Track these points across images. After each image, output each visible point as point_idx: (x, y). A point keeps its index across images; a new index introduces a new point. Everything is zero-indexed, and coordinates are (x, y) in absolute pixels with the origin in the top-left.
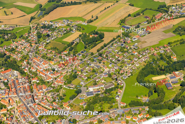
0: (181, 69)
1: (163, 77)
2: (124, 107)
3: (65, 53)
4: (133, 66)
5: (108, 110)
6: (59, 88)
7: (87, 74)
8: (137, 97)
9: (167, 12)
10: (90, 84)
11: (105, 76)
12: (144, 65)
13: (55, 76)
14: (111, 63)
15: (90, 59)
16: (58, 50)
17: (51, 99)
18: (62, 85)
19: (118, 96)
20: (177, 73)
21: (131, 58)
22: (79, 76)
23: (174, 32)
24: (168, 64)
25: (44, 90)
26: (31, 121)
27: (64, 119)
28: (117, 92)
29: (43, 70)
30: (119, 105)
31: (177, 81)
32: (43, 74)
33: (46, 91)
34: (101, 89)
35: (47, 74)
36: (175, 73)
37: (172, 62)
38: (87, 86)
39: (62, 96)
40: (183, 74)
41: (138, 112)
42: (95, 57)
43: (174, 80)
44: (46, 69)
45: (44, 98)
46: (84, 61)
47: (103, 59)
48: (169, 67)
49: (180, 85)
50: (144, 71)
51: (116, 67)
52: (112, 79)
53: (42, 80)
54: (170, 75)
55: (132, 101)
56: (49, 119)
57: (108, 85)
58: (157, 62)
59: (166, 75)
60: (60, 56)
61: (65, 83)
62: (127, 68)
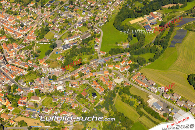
0: (159, 8)
1: (141, 19)
2: (104, 56)
3: (32, 5)
4: (108, 11)
5: (88, 61)
6: (31, 45)
7: (60, 25)
8: (117, 44)
10: (64, 36)
11: (80, 26)
12: (120, 9)
13: (25, 32)
14: (84, 10)
15: (60, 9)
16: (23, 2)
17: (25, 57)
18: (34, 41)
19: (97, 45)
20: (155, 13)
21: (105, 3)
22: (51, 29)
24: (144, 5)
25: (15, 48)
26: (7, 84)
27: (43, 76)
28: (95, 42)
29: (10, 27)
30: (98, 54)
31: (156, 21)
32: (11, 32)
33: (18, 50)
34: (77, 40)
35: (16, 31)
36: (153, 14)
37: (149, 2)
38: (62, 38)
39: (37, 52)
40: (161, 13)
41: (119, 60)
42: (65, 6)
43: (152, 21)
44: (14, 25)
45: (18, 57)
46: (54, 12)
47: (75, 7)
48: (146, 7)
49: (160, 26)
50: (120, 16)
51: (90, 14)
52: (88, 28)
53: (12, 38)
54: (147, 16)
55: (112, 49)
56: (27, 80)
57: (84, 35)
58: (132, 4)
59: (143, 17)
60: (26, 9)
61: (37, 38)
62: (102, 14)
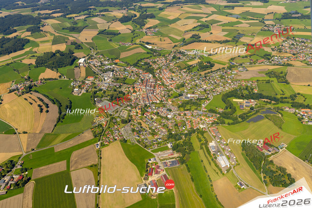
0: (258, 99)
2: (204, 111)
3: (184, 71)
4: (224, 89)
5: (194, 110)
6: (170, 90)
7: (191, 86)
8: (216, 108)
9: (269, 59)
10: (190, 92)
11: (202, 90)
12: (231, 90)
13: (171, 83)
14: (210, 83)
15: (197, 78)
16: (180, 68)
17: (163, 95)
18: (173, 89)
19: (204, 104)
20: (252, 100)
21: (225, 84)
22: (186, 86)
23: (266, 74)
24: (249, 93)
26: (146, 104)
27: (165, 107)
29: (166, 78)
30: (202, 109)
31: (250, 105)
33: (162, 90)
34: (195, 97)
35: (168, 80)
37: (253, 93)
39: (170, 95)
40: (257, 102)
41: (211, 116)
42: (201, 77)
46: (193, 78)
47: (206, 80)
49: (250, 109)
50: (229, 93)
51: (212, 86)
52: (206, 93)
53: (163, 83)
54: (247, 101)
55: (211, 109)
56: (157, 105)
57: (201, 96)
58: (242, 90)
59: (244, 100)
60: (180, 72)
62: (219, 89)
